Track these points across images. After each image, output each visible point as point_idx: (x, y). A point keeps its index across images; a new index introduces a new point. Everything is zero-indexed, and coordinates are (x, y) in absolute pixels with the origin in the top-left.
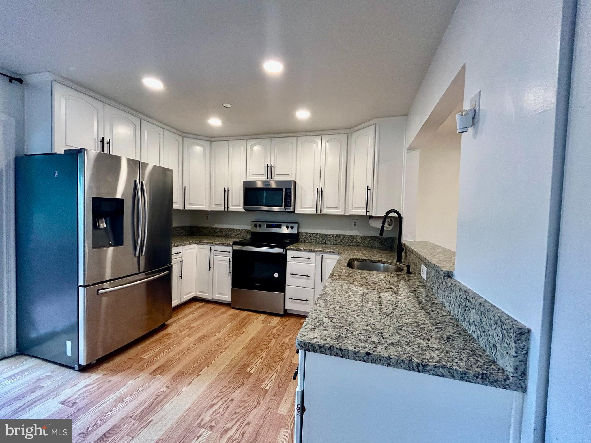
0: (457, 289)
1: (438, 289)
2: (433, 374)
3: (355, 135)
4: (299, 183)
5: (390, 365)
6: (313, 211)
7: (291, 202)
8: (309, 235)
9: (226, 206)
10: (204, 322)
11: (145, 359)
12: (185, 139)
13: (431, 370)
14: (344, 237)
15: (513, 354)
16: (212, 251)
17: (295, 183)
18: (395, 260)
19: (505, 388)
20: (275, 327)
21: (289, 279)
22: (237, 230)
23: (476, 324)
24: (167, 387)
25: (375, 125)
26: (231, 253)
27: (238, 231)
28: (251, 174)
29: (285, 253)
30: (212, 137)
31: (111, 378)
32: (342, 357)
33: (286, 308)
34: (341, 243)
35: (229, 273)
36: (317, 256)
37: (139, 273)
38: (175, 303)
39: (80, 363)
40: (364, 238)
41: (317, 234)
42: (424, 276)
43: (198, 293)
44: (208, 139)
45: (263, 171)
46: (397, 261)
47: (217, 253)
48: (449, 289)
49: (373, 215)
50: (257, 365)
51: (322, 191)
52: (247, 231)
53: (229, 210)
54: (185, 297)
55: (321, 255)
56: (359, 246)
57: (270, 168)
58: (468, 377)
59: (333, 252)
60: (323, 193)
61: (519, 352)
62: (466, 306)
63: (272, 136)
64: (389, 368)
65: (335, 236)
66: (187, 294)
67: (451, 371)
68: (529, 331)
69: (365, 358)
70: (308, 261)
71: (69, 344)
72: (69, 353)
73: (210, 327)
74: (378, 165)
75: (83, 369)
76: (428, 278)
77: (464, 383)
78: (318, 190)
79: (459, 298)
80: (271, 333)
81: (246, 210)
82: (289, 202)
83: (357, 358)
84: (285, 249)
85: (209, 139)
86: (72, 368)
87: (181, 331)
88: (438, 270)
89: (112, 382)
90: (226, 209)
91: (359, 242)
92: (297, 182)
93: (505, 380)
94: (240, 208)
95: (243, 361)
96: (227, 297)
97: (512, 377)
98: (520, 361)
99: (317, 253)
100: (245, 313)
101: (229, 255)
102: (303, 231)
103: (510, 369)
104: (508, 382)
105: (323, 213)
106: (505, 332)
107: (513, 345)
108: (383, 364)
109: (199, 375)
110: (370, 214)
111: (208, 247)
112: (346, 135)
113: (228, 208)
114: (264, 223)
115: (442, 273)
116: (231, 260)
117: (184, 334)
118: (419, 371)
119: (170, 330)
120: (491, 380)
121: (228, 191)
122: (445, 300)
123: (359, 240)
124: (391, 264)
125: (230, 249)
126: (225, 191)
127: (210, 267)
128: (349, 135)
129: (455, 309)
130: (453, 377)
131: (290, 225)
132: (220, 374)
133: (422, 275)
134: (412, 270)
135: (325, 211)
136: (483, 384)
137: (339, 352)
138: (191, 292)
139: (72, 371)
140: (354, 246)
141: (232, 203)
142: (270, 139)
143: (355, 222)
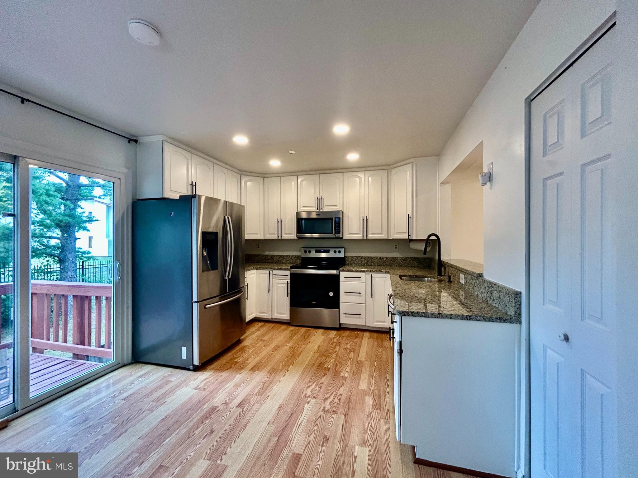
0: (486, 282)
1: (473, 287)
2: (475, 320)
3: (394, 171)
4: (346, 213)
5: (452, 318)
6: (359, 237)
7: (340, 229)
8: (355, 258)
9: (280, 235)
10: (272, 336)
11: (238, 362)
12: (242, 176)
13: (474, 318)
14: (387, 259)
15: (514, 305)
16: (271, 275)
17: (343, 212)
18: (436, 275)
19: (511, 323)
20: (334, 338)
21: (343, 298)
22: (287, 256)
23: (497, 298)
24: (268, 378)
25: (412, 163)
26: (289, 277)
27: (289, 257)
28: (302, 206)
29: (338, 274)
30: (266, 174)
32: (425, 317)
33: (341, 322)
34: (384, 264)
35: (288, 294)
36: (367, 276)
39: (194, 364)
40: (405, 259)
41: (362, 257)
42: (462, 281)
43: (258, 314)
44: (261, 175)
45: (313, 202)
46: (438, 275)
47: (275, 277)
48: (481, 284)
49: (414, 238)
50: (331, 363)
51: (367, 219)
52: (297, 257)
53: (283, 238)
54: (249, 317)
55: (371, 274)
56: (401, 266)
57: (320, 200)
58: (493, 320)
59: (381, 272)
60: (368, 221)
61: (516, 304)
62: (491, 291)
63: (321, 172)
64: (451, 320)
65: (379, 258)
66: (250, 315)
67: (484, 317)
68: (520, 293)
69: (438, 316)
70: (360, 280)
71: (184, 349)
72: (184, 356)
73: (279, 340)
74: (417, 196)
75: (196, 369)
76: (466, 282)
77: (491, 323)
78: (364, 219)
79: (487, 288)
80: (333, 342)
81: (298, 238)
82: (338, 229)
83: (434, 317)
84: (338, 271)
85: (263, 176)
86: (189, 369)
87: (256, 344)
88: (472, 274)
90: (280, 238)
91: (400, 263)
92: (344, 212)
93: (511, 319)
94: (293, 236)
95: (318, 360)
96: (286, 316)
97: (514, 317)
98: (517, 308)
99: (367, 272)
100: (304, 329)
101: (287, 278)
102: (348, 254)
103: (513, 313)
104: (512, 320)
105: (368, 238)
106: (510, 296)
107: (513, 301)
108: (448, 318)
109: (288, 370)
110: (411, 237)
111: (267, 272)
112: (386, 171)
113: (281, 236)
114: (314, 249)
115: (475, 275)
116: (289, 282)
117: (260, 346)
118: (467, 320)
120: (504, 320)
121: (281, 221)
122: (478, 293)
123: (400, 261)
124: (433, 277)
125: (288, 273)
126: (278, 221)
127: (269, 290)
128: (389, 170)
129: (485, 295)
130: (485, 320)
131: (337, 250)
132: (305, 369)
133: (461, 281)
134: (452, 280)
135: (371, 236)
136: (500, 322)
137: (423, 315)
138: (252, 314)
139: (187, 371)
140: (396, 266)
141: (285, 231)
142: (318, 175)
143: (396, 246)
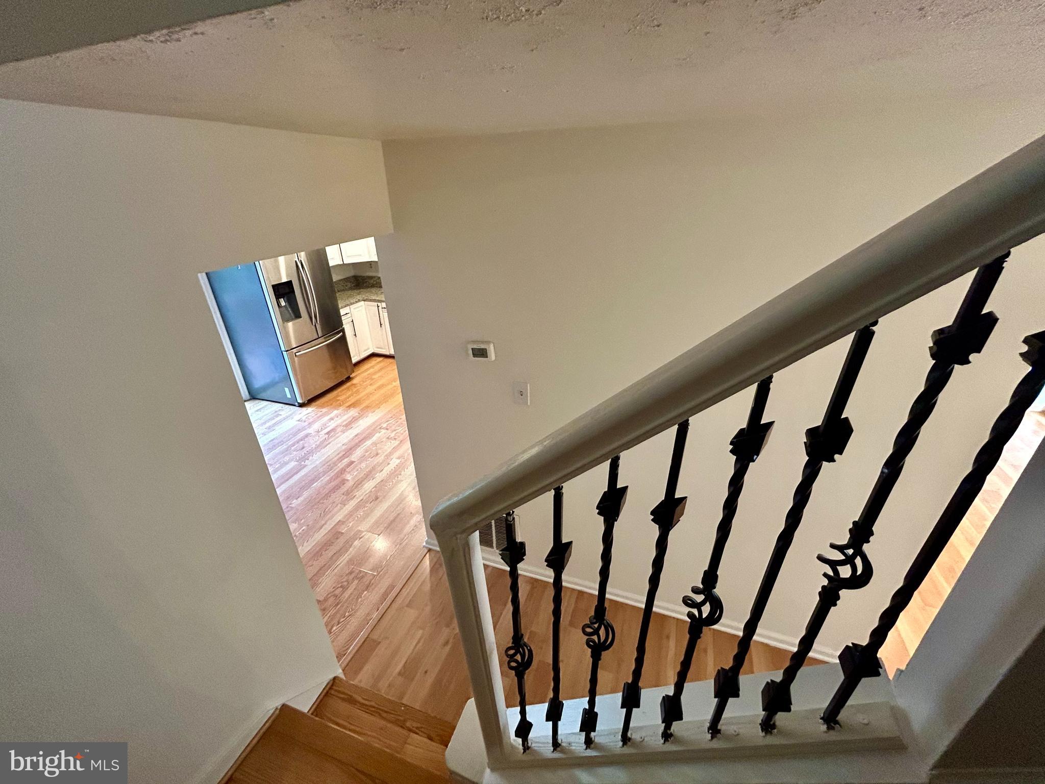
10: (383, 374)
16: (380, 308)
24: (359, 413)
31: (321, 410)
37: (319, 338)
38: (354, 360)
39: (298, 402)
66: (365, 351)
71: (287, 390)
72: (289, 396)
75: (301, 405)
86: (295, 405)
87: (364, 382)
89: (324, 412)
111: (376, 304)
117: (366, 384)
119: (354, 381)
127: (381, 324)
138: (368, 349)
139: (294, 407)
